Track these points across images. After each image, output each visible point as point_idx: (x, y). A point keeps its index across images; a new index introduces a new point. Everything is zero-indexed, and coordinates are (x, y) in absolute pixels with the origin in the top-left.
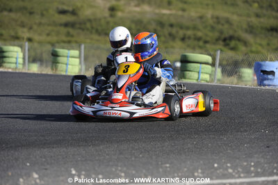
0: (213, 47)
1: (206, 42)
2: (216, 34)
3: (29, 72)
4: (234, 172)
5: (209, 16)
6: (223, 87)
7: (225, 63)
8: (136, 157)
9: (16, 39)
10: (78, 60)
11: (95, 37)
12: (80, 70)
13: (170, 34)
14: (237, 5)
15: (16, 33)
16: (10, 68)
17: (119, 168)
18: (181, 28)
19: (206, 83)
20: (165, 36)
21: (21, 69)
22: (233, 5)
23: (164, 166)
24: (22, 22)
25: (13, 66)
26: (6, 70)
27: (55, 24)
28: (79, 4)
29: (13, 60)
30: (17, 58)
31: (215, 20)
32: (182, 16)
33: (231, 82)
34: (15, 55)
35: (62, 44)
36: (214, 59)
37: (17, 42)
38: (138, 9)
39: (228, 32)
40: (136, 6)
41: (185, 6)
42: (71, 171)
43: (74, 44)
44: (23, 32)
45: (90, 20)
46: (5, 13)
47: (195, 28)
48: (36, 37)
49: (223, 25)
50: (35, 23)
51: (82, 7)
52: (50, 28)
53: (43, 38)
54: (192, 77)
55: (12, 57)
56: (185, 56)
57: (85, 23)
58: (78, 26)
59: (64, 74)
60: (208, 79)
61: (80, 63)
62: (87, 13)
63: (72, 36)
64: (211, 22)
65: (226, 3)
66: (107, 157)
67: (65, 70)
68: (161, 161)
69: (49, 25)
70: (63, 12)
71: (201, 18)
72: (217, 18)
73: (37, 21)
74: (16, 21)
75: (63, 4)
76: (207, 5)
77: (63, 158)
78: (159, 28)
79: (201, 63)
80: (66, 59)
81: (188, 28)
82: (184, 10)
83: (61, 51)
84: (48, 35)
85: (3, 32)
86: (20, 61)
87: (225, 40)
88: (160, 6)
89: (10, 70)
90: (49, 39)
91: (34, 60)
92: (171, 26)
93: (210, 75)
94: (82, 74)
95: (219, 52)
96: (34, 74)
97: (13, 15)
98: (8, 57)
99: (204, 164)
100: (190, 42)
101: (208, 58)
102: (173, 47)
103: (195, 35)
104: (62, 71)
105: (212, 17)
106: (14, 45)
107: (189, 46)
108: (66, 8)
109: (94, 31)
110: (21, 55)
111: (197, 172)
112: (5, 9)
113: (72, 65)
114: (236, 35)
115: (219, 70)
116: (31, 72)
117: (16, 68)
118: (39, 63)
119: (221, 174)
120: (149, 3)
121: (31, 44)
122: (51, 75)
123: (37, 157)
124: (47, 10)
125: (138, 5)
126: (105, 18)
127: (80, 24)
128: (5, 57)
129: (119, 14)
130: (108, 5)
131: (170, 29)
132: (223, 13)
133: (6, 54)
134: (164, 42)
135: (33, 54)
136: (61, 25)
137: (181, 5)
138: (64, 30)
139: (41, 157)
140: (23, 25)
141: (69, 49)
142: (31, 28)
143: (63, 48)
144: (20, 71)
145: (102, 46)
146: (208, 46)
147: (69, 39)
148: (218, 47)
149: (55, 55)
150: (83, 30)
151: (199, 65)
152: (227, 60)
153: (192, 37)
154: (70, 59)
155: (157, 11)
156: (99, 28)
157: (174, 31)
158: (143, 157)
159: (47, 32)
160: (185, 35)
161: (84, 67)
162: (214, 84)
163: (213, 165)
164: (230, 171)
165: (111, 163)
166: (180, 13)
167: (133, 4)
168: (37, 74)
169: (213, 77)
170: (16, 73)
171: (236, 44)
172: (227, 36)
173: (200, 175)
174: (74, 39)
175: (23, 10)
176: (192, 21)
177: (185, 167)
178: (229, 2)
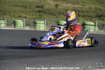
0: (95, 19)
1: (92, 17)
2: (96, 14)
4: (103, 66)
5: (93, 7)
6: (99, 34)
7: (99, 25)
8: (66, 61)
9: (20, 17)
10: (44, 25)
11: (50, 16)
12: (45, 28)
13: (78, 15)
14: (104, 3)
15: (20, 15)
16: (18, 28)
17: (60, 65)
18: (83, 12)
19: (92, 33)
21: (22, 28)
22: (102, 3)
23: (77, 64)
24: (23, 11)
26: (17, 29)
27: (35, 11)
28: (44, 4)
31: (95, 9)
32: (83, 8)
33: (102, 32)
35: (38, 19)
36: (95, 24)
37: (21, 18)
38: (66, 5)
39: (100, 13)
41: (84, 4)
42: (42, 67)
43: (42, 19)
44: (23, 15)
45: (48, 10)
46: (16, 7)
47: (88, 12)
48: (28, 17)
49: (98, 11)
51: (45, 5)
52: (33, 13)
53: (31, 17)
55: (19, 24)
56: (84, 23)
57: (46, 11)
58: (43, 12)
59: (39, 30)
60: (93, 31)
61: (45, 26)
62: (47, 7)
63: (41, 16)
64: (94, 10)
65: (99, 3)
66: (55, 61)
67: (39, 29)
69: (33, 12)
70: (38, 7)
71: (90, 8)
72: (96, 8)
73: (28, 10)
74: (20, 10)
75: (38, 4)
76: (92, 3)
77: (39, 62)
79: (90, 25)
80: (39, 24)
81: (85, 12)
82: (83, 5)
83: (37, 22)
84: (32, 15)
85: (16, 15)
86: (22, 25)
87: (99, 16)
88: (74, 4)
89: (18, 29)
90: (33, 17)
91: (27, 25)
92: (79, 11)
94: (45, 30)
95: (97, 21)
97: (19, 8)
98: (17, 24)
99: (92, 64)
100: (86, 17)
101: (93, 24)
102: (79, 19)
103: (88, 15)
104: (38, 29)
105: (94, 8)
106: (20, 20)
107: (85, 19)
108: (39, 5)
109: (50, 14)
110: (22, 23)
113: (41, 27)
114: (103, 14)
115: (97, 28)
116: (26, 29)
117: (20, 28)
118: (29, 26)
119: (98, 67)
120: (70, 3)
121: (26, 19)
122: (34, 31)
124: (32, 6)
125: (66, 4)
126: (54, 9)
127: (44, 11)
129: (59, 7)
130: (55, 4)
131: (78, 12)
132: (98, 6)
135: (27, 23)
137: (82, 4)
138: (38, 13)
139: (30, 62)
140: (23, 12)
141: (40, 21)
142: (26, 13)
143: (38, 20)
145: (53, 19)
146: (93, 19)
148: (96, 19)
149: (35, 23)
150: (46, 13)
151: (89, 26)
152: (100, 24)
153: (87, 15)
154: (41, 24)
155: (73, 6)
156: (52, 13)
157: (80, 13)
158: (69, 61)
159: (32, 14)
160: (84, 15)
162: (95, 33)
163: (95, 64)
164: (102, 66)
165: (57, 64)
166: (82, 6)
167: (64, 3)
168: (29, 30)
169: (95, 30)
170: (20, 30)
171: (104, 18)
172: (100, 15)
173: (90, 67)
174: (42, 17)
175: (23, 6)
176: (87, 9)
177: (85, 65)
178: (100, 2)
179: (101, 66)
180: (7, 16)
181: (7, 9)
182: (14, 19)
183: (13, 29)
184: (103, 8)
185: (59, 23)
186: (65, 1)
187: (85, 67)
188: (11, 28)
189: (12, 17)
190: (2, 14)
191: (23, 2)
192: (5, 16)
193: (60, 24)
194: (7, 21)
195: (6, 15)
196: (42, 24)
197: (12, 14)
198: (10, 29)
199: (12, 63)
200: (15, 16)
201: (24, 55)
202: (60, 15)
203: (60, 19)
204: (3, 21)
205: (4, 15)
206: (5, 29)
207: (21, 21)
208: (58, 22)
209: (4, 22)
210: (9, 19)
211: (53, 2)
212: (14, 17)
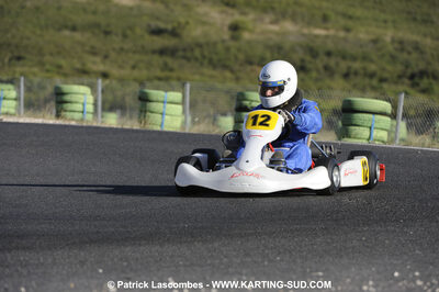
0: (393, 87)
1: (382, 80)
2: (400, 68)
3: (103, 126)
4: (425, 283)
5: (388, 39)
6: (409, 151)
7: (412, 112)
8: (270, 261)
9: (82, 74)
10: (180, 107)
11: (208, 71)
12: (184, 122)
13: (326, 68)
14: (432, 22)
15: (84, 64)
16: (73, 119)
17: (244, 278)
18: (344, 58)
19: (381, 144)
20: (318, 71)
21: (89, 120)
22: (425, 22)
23: (314, 274)
24: (93, 47)
25: (78, 116)
26: (67, 123)
27: (143, 50)
28: (182, 20)
29: (79, 107)
30: (84, 105)
31: (396, 45)
32: (345, 39)
33: (422, 143)
34: (80, 98)
35: (156, 83)
36: (395, 107)
37: (86, 79)
38: (275, 28)
39: (418, 64)
40: (272, 23)
41: (350, 23)
43: (174, 83)
44: (94, 63)
45: (200, 45)
46: (67, 33)
47: (365, 58)
48: (115, 72)
49: (409, 53)
50: (114, 49)
51: (187, 23)
52: (137, 57)
53: (126, 72)
54: (360, 136)
55: (76, 102)
56: (349, 101)
57: (192, 50)
58: (181, 53)
59: (159, 128)
60: (386, 139)
61: (184, 112)
62: (195, 32)
63: (171, 70)
64: (390, 48)
65: (415, 19)
66: (225, 260)
67: (159, 123)
68: (310, 268)
69: (134, 52)
70: (158, 32)
71: (375, 41)
72: (401, 42)
73: (117, 46)
74: (82, 45)
75: (158, 19)
76: (385, 22)
77: (156, 261)
78: (308, 58)
79: (374, 113)
80: (161, 105)
81: (354, 59)
82: (348, 30)
83: (154, 93)
84: (134, 67)
85: (63, 62)
86: (90, 108)
87: (412, 77)
88: (310, 23)
89: (73, 123)
91: (111, 106)
92: (329, 54)
93: (389, 132)
94: (187, 131)
95: (403, 96)
96: (111, 129)
97: (77, 36)
99: (378, 273)
100: (358, 80)
101: (386, 106)
102: (330, 88)
103: (364, 69)
104: (155, 124)
105: (393, 41)
106: (82, 84)
107: (355, 86)
108: (162, 25)
109: (206, 62)
110: (90, 99)
111: (367, 284)
112: (66, 27)
113: (171, 115)
114: (430, 69)
115: (402, 125)
116: (107, 126)
117: (82, 120)
118: (119, 112)
119: (404, 288)
120: (294, 18)
121: (107, 82)
122: (137, 131)
123: (116, 260)
124: (131, 28)
125: (274, 22)
126: (223, 41)
127: (184, 50)
128: (66, 102)
129: (246, 35)
130: (229, 21)
131: (325, 58)
132: (410, 34)
133: (67, 98)
134: (317, 80)
135: (110, 97)
136: (154, 52)
137: (342, 22)
138: (157, 59)
139: (121, 259)
140: (94, 53)
141: (166, 91)
142: (106, 57)
143: (158, 88)
144: (89, 124)
145: (219, 86)
146: (385, 86)
147: (167, 73)
148: (401, 88)
149: (144, 99)
150: (188, 59)
151: (371, 116)
152: (416, 109)
153: (362, 72)
154: (168, 106)
155: (306, 31)
156: (215, 58)
157: (332, 62)
158: (282, 260)
159: (132, 63)
160: (349, 68)
161: (189, 119)
162: (395, 146)
164: (419, 283)
165: (230, 270)
166: (342, 34)
167: (268, 18)
168: (117, 129)
169: (393, 135)
170: (82, 127)
171: (431, 84)
172: (416, 70)
173: (372, 289)
174: (174, 74)
175: (93, 27)
176: (361, 46)
177: (348, 277)
178: (419, 17)
179: (414, 282)
180: (26, 69)
181: (28, 39)
182: (58, 81)
183: (51, 121)
184: (428, 41)
185: (247, 103)
186: (273, 8)
187: (351, 288)
188: (44, 117)
189: (48, 71)
190: (6, 60)
191: (94, 13)
192: (18, 69)
193: (249, 106)
194: (29, 89)
195: (21, 62)
196: (173, 106)
197: (48, 58)
198: (39, 121)
199: (42, 264)
200: (60, 67)
201: (98, 232)
202: (249, 68)
203: (249, 85)
204: (10, 86)
205: (13, 61)
206: (18, 123)
207: (85, 90)
208: (241, 97)
209: (13, 94)
210: (36, 80)
211: (222, 12)
212: (58, 73)
